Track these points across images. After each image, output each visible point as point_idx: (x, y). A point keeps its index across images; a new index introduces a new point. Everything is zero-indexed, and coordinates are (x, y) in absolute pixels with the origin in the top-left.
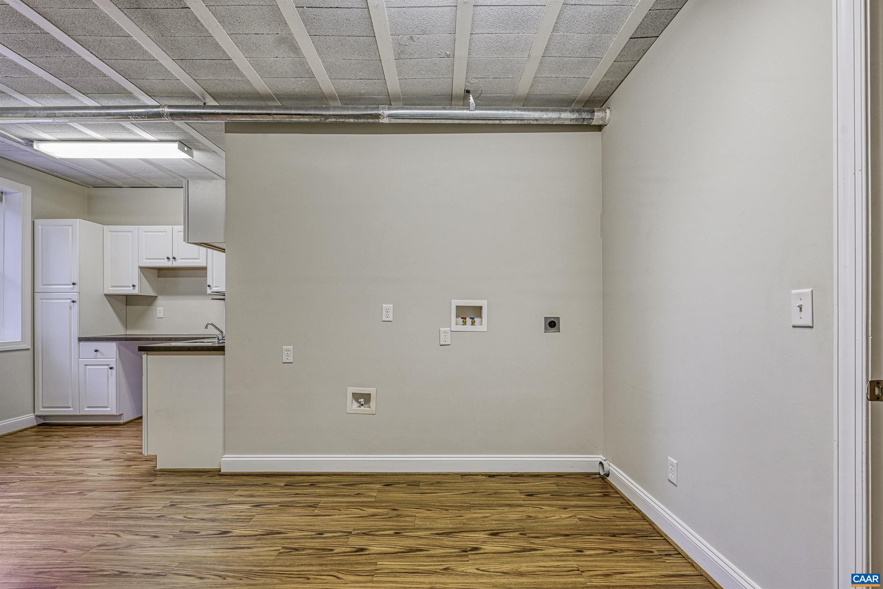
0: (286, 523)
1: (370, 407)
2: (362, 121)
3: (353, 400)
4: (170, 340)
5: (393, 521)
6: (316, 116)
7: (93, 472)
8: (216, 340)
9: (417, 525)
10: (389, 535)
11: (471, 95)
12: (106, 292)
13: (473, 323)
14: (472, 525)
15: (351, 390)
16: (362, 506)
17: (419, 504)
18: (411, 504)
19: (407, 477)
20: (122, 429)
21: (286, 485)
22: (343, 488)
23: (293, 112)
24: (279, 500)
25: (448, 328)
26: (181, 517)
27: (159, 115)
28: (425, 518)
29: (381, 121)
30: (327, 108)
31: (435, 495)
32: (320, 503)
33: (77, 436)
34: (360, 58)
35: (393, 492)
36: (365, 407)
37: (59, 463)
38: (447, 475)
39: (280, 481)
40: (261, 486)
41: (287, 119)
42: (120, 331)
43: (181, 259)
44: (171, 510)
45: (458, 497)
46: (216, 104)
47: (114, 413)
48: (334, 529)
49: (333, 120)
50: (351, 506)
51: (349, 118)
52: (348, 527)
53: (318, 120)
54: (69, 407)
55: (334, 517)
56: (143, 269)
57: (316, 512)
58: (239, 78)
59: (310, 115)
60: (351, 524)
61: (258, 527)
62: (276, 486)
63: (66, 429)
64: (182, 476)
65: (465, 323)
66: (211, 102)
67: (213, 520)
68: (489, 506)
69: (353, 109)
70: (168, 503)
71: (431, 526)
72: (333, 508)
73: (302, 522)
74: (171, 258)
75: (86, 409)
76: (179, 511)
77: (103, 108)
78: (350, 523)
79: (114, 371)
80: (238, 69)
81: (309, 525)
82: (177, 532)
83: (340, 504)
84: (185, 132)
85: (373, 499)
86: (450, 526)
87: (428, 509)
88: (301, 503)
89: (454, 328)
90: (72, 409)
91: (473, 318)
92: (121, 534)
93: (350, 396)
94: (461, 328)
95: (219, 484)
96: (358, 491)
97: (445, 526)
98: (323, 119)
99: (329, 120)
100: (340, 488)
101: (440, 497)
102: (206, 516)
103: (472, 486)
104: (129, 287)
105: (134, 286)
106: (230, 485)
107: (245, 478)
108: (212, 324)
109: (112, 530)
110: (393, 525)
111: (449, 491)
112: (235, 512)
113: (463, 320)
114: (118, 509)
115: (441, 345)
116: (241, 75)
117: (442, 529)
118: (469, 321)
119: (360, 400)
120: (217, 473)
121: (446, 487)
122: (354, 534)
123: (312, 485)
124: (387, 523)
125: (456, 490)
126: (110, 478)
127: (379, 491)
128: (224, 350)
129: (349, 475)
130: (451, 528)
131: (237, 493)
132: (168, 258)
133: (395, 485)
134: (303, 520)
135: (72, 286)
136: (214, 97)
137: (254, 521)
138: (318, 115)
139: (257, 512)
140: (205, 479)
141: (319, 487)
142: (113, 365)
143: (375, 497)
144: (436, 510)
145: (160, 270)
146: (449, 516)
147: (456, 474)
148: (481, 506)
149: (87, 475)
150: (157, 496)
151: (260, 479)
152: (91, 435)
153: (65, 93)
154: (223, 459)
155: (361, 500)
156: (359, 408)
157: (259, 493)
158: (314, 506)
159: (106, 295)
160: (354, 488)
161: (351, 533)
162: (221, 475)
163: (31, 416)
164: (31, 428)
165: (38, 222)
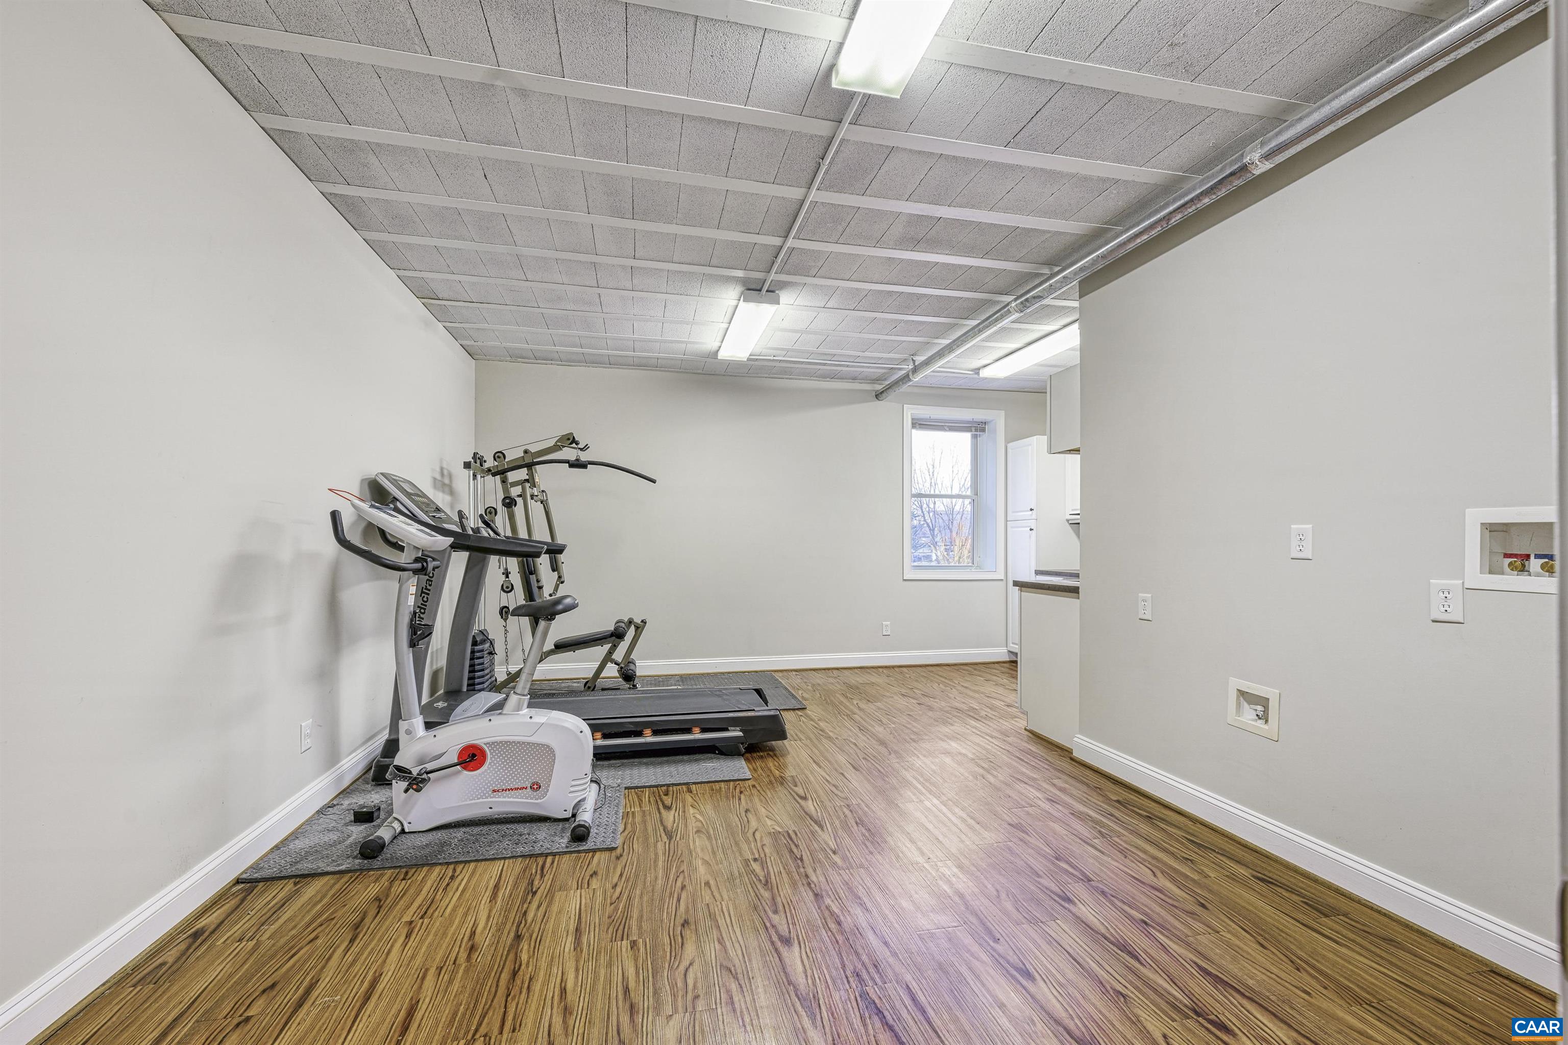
1: (1269, 725)
2: (1224, 190)
3: (1242, 702)
6: (1154, 226)
9: (1197, 940)
12: (1068, 517)
15: (1237, 683)
21: (1118, 801)
22: (1181, 843)
25: (1459, 580)
27: (1009, 313)
29: (1254, 173)
35: (1252, 892)
36: (1263, 724)
50: (1152, 864)
51: (1200, 200)
53: (1160, 229)
58: (1048, 235)
80: (1036, 229)
89: (1471, 581)
93: (1233, 696)
98: (1164, 224)
99: (1173, 220)
107: (1088, 773)
115: (1434, 621)
116: (1043, 231)
119: (1255, 707)
120: (1068, 754)
124: (1158, 907)
135: (1030, 512)
136: (1050, 263)
138: (1154, 223)
151: (1102, 780)
153: (956, 324)
154: (1075, 739)
156: (1253, 723)
159: (1069, 521)
160: (1198, 851)
162: (1072, 759)
163: (1004, 650)
164: (1004, 662)
165: (1010, 445)
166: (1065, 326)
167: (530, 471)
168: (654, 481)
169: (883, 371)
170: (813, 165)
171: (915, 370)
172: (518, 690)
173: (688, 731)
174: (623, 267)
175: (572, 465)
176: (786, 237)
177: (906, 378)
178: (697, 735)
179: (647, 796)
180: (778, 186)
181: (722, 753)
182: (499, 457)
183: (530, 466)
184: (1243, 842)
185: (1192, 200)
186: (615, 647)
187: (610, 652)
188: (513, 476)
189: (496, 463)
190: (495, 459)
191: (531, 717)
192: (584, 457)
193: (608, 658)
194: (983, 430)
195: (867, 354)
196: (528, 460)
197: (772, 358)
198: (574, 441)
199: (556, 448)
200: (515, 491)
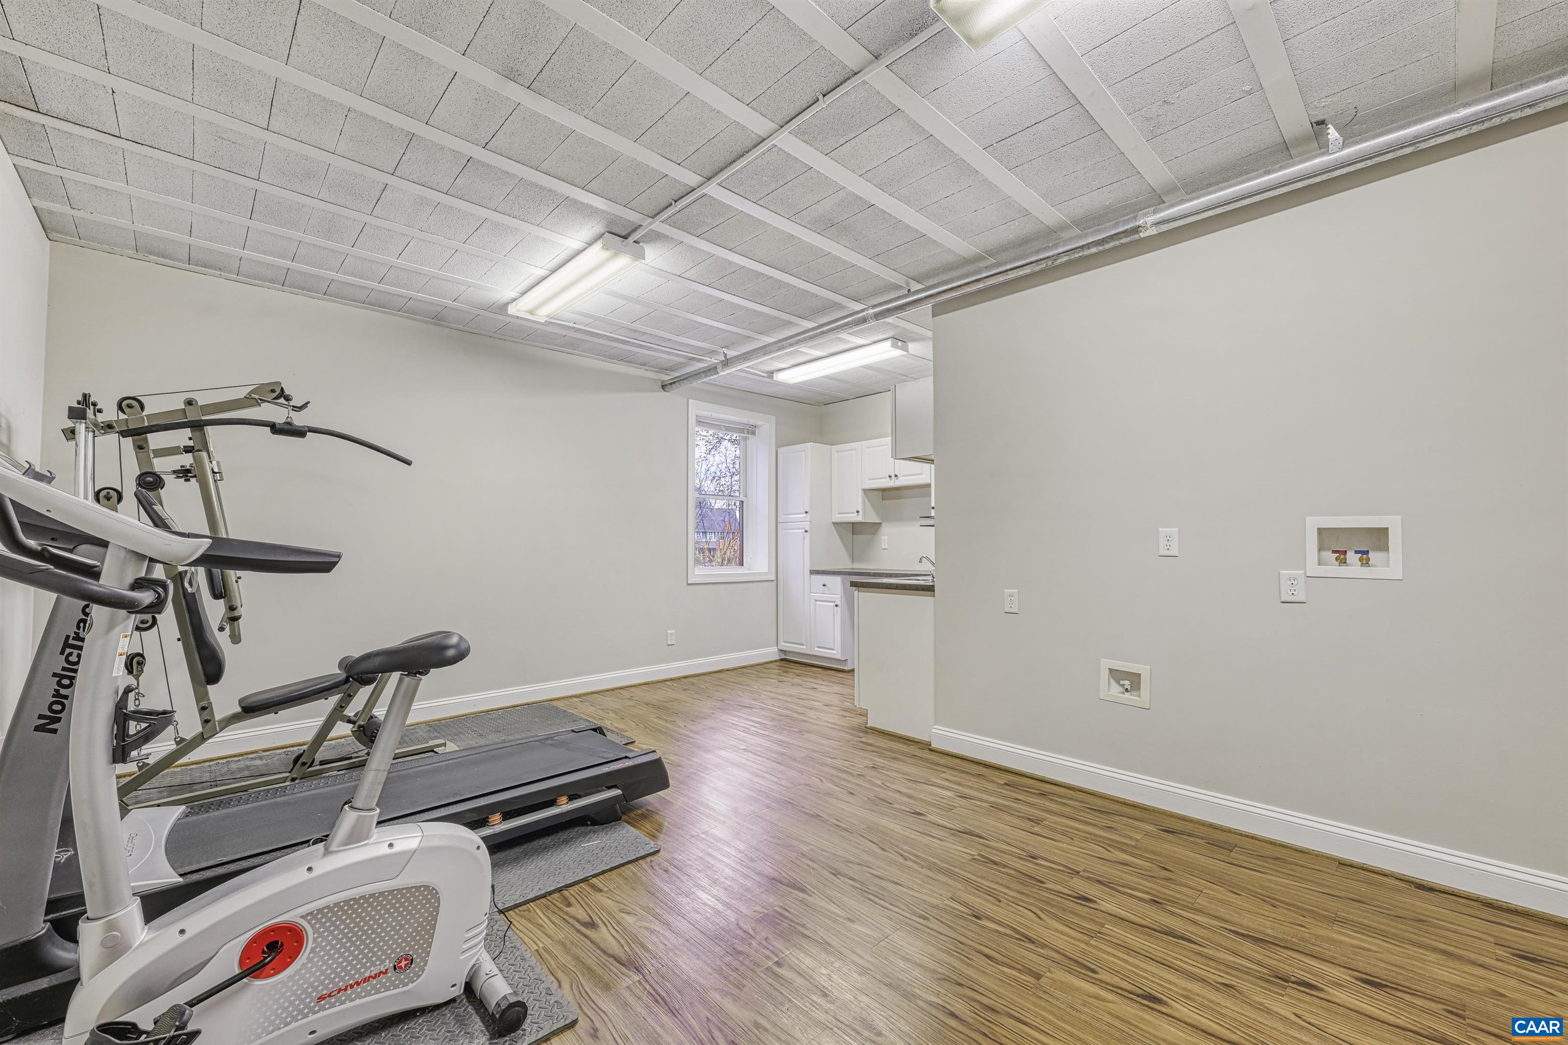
0: (991, 829)
1: (1139, 696)
2: (1111, 245)
3: (1112, 681)
4: (890, 575)
5: (1155, 883)
6: (1040, 262)
7: (813, 714)
8: (930, 578)
9: (1199, 904)
10: (1141, 899)
11: (1330, 126)
12: (835, 520)
13: (1365, 563)
14: (1323, 948)
15: (1107, 663)
16: (1109, 845)
17: (1217, 877)
18: (1202, 872)
19: (1211, 830)
20: (846, 677)
21: (1007, 784)
22: (1088, 813)
23: (1009, 267)
24: (992, 799)
25: (1302, 570)
26: (879, 782)
27: (864, 320)
28: (1221, 901)
29: (1142, 235)
30: (1056, 246)
31: (1260, 874)
32: (1045, 820)
33: (806, 676)
34: (1089, 163)
35: (1174, 845)
36: (1131, 695)
37: (789, 699)
38: (1302, 851)
39: (1000, 778)
40: (973, 776)
41: (1001, 279)
42: (847, 565)
43: (903, 476)
44: (872, 772)
45: (1312, 895)
46: (921, 286)
47: (839, 657)
48: (1055, 859)
49: (1066, 259)
50: (1092, 839)
51: (1089, 248)
52: (1076, 864)
53: (1044, 266)
54: (803, 645)
55: (1060, 844)
56: (866, 491)
57: (1037, 829)
58: (939, 250)
59: (1032, 263)
60: (1083, 863)
61: (957, 822)
62: (993, 782)
63: (801, 668)
64: (890, 740)
65: (1343, 562)
66: (915, 286)
67: (910, 797)
68: (1384, 935)
69: (1094, 233)
70: (870, 764)
71: (1227, 917)
72: (1063, 833)
73: (1012, 834)
74: (893, 476)
75: (817, 649)
76: (878, 775)
77: (822, 326)
78: (1082, 860)
79: (839, 609)
80: (935, 241)
81: (1020, 842)
82: (871, 795)
83: (1076, 832)
84: (896, 327)
85: (1133, 843)
86: (1269, 931)
87: (1231, 889)
88: (1019, 812)
89: (1313, 569)
90: (804, 647)
91: (1367, 552)
92: (824, 780)
93: (1105, 674)
94: (1333, 569)
95: (926, 760)
96: (1110, 824)
97: (1257, 927)
98: (1050, 263)
99: (1059, 261)
100: (1083, 811)
101: (1270, 881)
102: (903, 790)
103: (1360, 890)
104: (853, 513)
105: (858, 512)
106: (937, 764)
107: (958, 761)
108: (927, 558)
109: (817, 774)
110: (1153, 889)
111: (1297, 879)
112: (936, 796)
113: (1339, 556)
114: (826, 756)
115: (1282, 602)
116: (939, 245)
117: (1248, 929)
118: (1352, 557)
119: (1122, 682)
120: (926, 746)
121: (1291, 870)
122: (1082, 876)
123: (1043, 795)
124: (1142, 882)
125: (1312, 881)
126: (826, 724)
127: (1147, 834)
128: (934, 591)
129: (1105, 798)
130: (1268, 935)
131: (943, 775)
132: (890, 477)
133: (1182, 836)
134: (1015, 833)
135: (805, 515)
136: (919, 279)
137: (954, 813)
138: (1041, 260)
139: (960, 805)
140: (913, 750)
141: (1052, 800)
142: (838, 603)
143: (1137, 840)
144: (1249, 898)
145: (884, 490)
146: (1275, 916)
147: (1328, 858)
148: (1366, 929)
149: (808, 717)
150: (862, 753)
151: (975, 767)
152: (819, 677)
154: (933, 730)
155: (1112, 837)
156: (1122, 695)
157: (970, 784)
158: (1036, 821)
159: (835, 524)
160: (1105, 817)
161: (1078, 873)
162: (931, 750)
163: (775, 649)
164: (775, 661)
165: (780, 450)
166: (875, 342)
167: (198, 434)
168: (408, 463)
169: (681, 360)
170: (809, 99)
171: (726, 363)
172: (358, 803)
173: (552, 803)
174: (456, 154)
175: (275, 429)
176: (709, 179)
177: (713, 370)
178: (564, 806)
179: (542, 915)
180: (751, 110)
181: (595, 823)
182: (130, 406)
183: (198, 426)
184: (1121, 800)
185: (1082, 247)
186: (349, 697)
187: (341, 706)
188: (156, 440)
189: (122, 416)
190: (120, 407)
191: (391, 845)
192: (299, 420)
193: (337, 714)
194: (753, 433)
195: (681, 339)
196: (192, 416)
197: (571, 325)
198: (282, 394)
199: (250, 401)
200: (161, 465)
